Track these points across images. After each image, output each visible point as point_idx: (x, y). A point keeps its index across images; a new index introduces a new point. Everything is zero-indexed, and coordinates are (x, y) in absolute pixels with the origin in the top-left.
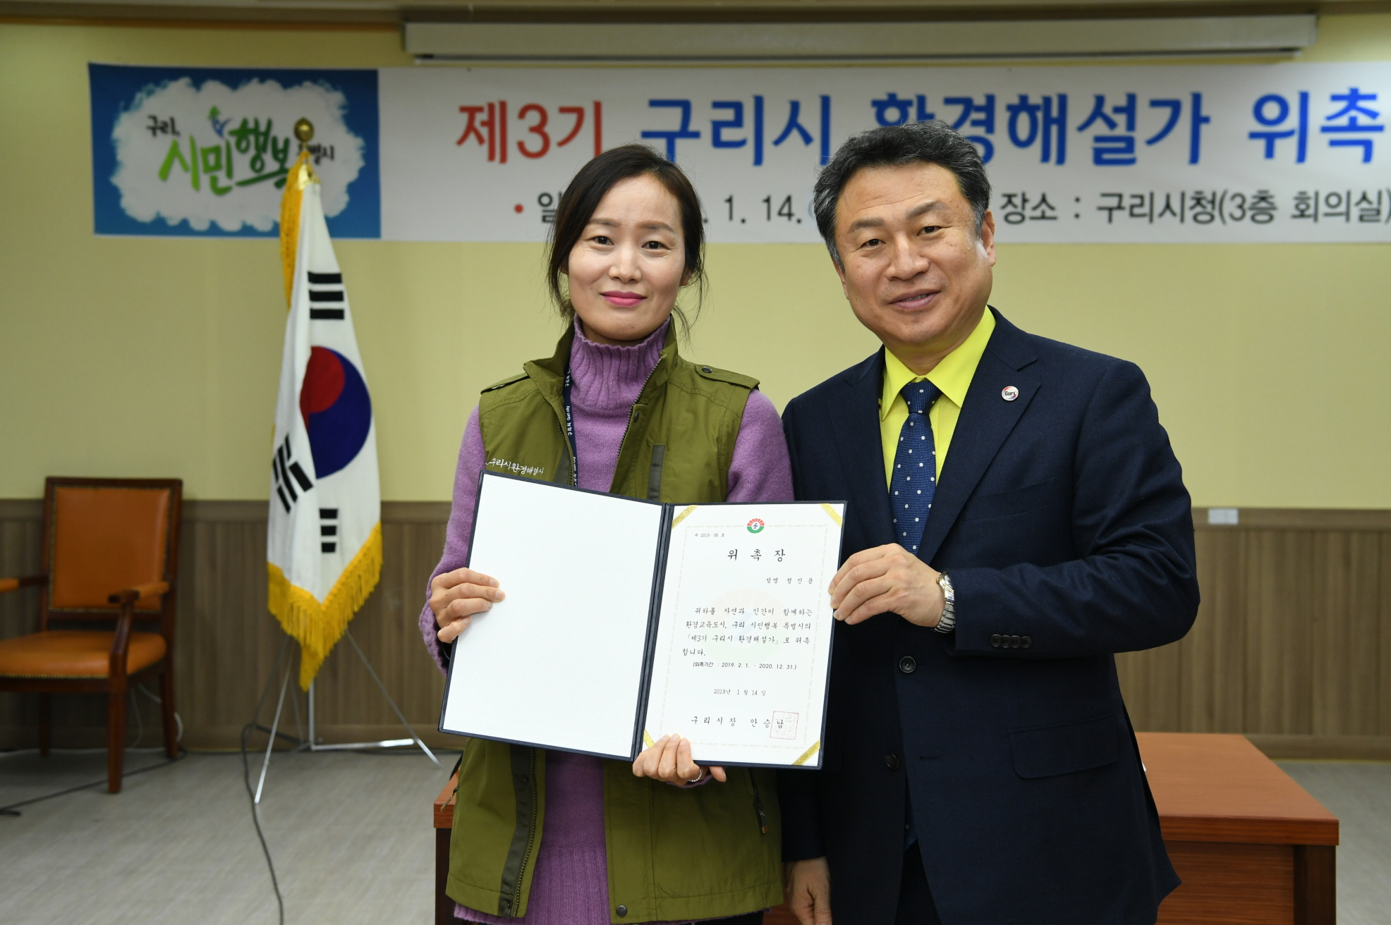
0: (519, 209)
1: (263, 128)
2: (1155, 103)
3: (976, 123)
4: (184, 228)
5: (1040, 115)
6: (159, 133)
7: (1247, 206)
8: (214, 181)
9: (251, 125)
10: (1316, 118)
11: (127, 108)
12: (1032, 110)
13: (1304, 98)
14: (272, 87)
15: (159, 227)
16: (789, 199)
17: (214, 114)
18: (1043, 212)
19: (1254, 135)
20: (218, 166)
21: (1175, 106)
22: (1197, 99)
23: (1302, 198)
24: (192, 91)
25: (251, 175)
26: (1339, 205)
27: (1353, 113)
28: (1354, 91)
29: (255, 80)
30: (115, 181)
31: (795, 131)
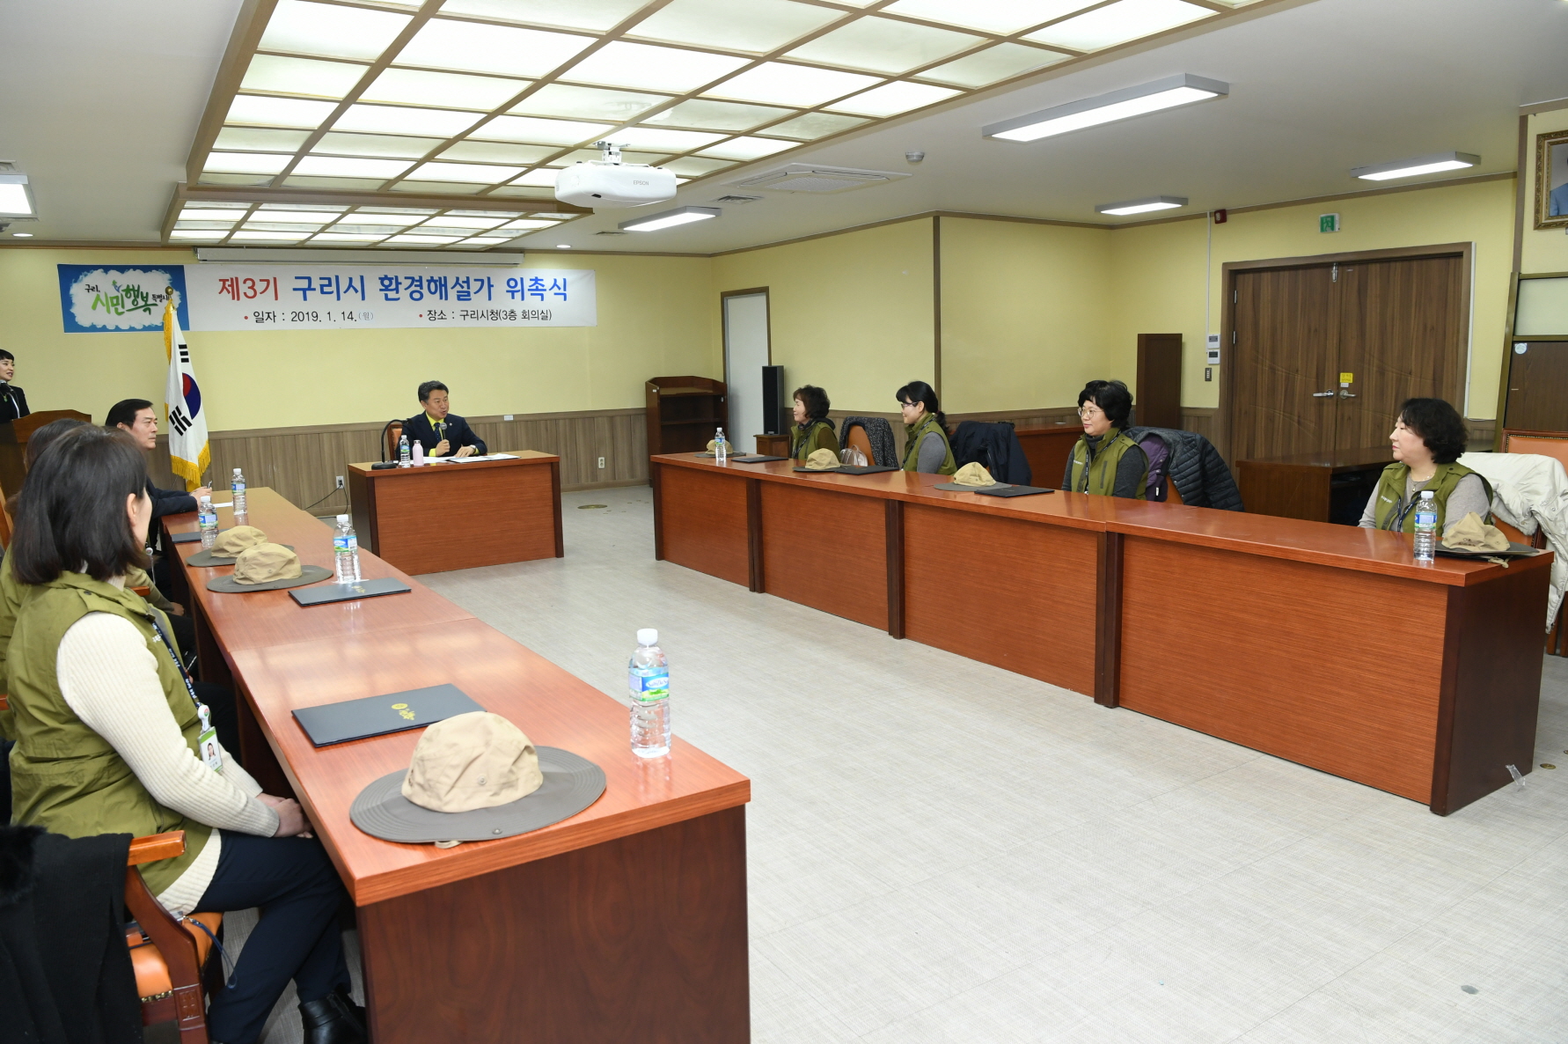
0: (246, 318)
1: (136, 289)
2: (475, 280)
3: (416, 286)
4: (104, 329)
5: (438, 283)
6: (90, 291)
7: (507, 315)
8: (116, 310)
9: (131, 287)
10: (526, 287)
11: (75, 282)
12: (435, 282)
13: (522, 279)
14: (139, 272)
15: (93, 329)
16: (351, 313)
17: (114, 283)
18: (442, 317)
19: (508, 291)
20: (118, 304)
21: (482, 281)
22: (489, 279)
23: (524, 312)
24: (104, 274)
25: (134, 307)
26: (535, 314)
27: (537, 285)
28: (536, 278)
29: (131, 270)
30: (72, 310)
31: (351, 288)
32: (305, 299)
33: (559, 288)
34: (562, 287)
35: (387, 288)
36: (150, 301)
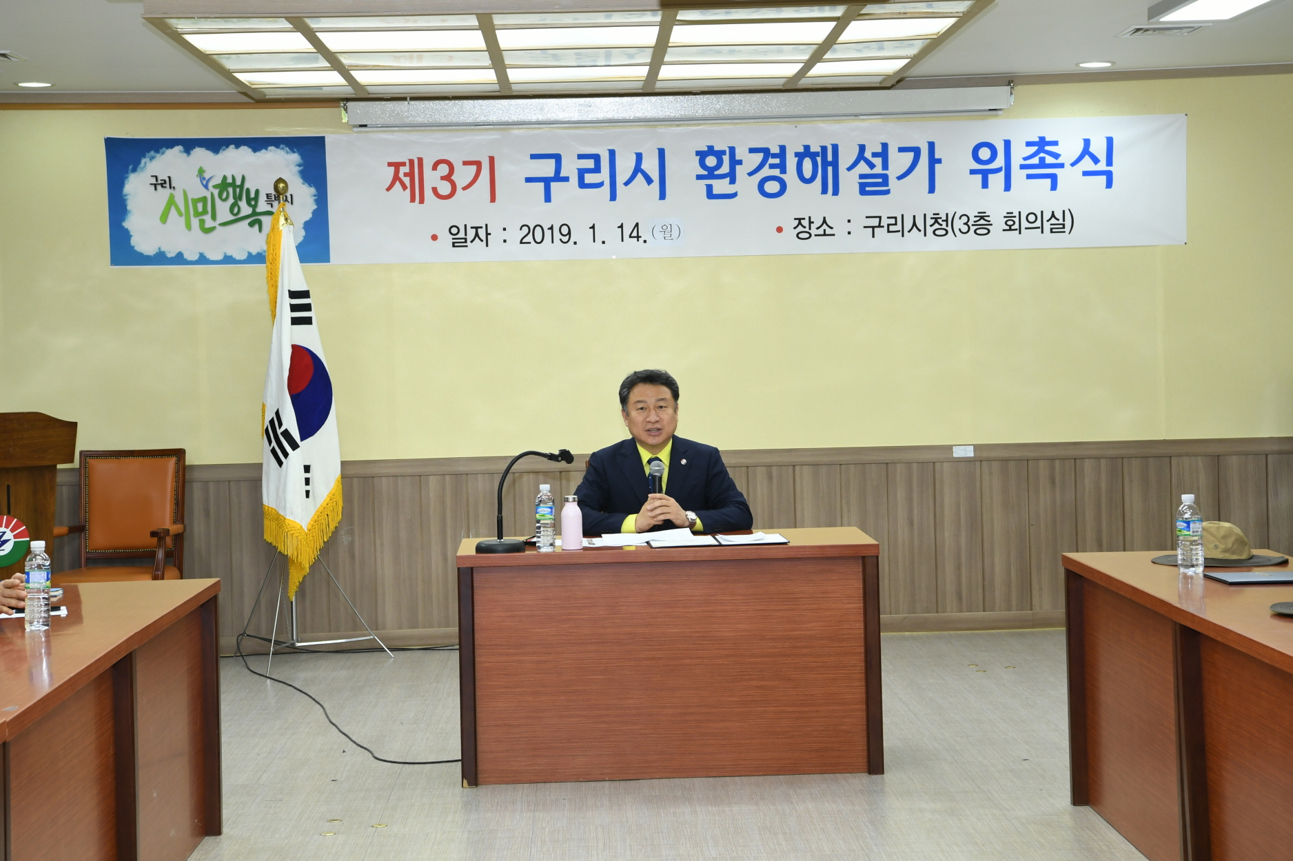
0: (434, 238)
1: (238, 182)
2: (901, 150)
3: (772, 166)
4: (179, 259)
5: (819, 159)
6: (159, 187)
7: (970, 224)
8: (202, 222)
9: (230, 180)
10: (1016, 161)
11: (134, 170)
12: (813, 156)
13: (1007, 144)
14: (245, 150)
15: (160, 258)
16: (637, 225)
17: (201, 172)
18: (825, 230)
19: (973, 172)
20: (205, 212)
21: (917, 151)
22: (932, 146)
23: (1009, 216)
24: (185, 155)
25: (232, 218)
26: (1036, 221)
27: (1042, 155)
28: (1042, 139)
29: (232, 146)
30: (126, 224)
31: (640, 175)
32: (548, 198)
33: (1096, 160)
34: (1102, 157)
35: (711, 174)
36: (263, 206)
